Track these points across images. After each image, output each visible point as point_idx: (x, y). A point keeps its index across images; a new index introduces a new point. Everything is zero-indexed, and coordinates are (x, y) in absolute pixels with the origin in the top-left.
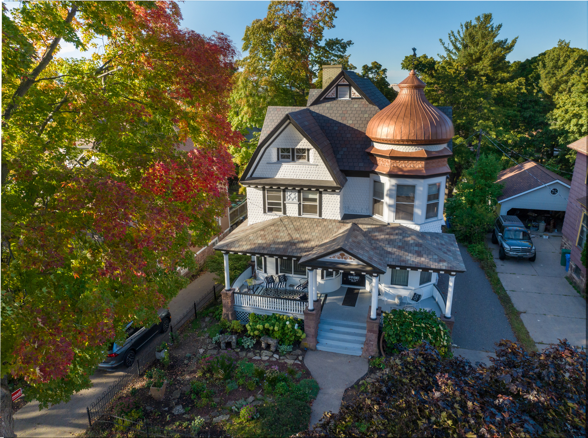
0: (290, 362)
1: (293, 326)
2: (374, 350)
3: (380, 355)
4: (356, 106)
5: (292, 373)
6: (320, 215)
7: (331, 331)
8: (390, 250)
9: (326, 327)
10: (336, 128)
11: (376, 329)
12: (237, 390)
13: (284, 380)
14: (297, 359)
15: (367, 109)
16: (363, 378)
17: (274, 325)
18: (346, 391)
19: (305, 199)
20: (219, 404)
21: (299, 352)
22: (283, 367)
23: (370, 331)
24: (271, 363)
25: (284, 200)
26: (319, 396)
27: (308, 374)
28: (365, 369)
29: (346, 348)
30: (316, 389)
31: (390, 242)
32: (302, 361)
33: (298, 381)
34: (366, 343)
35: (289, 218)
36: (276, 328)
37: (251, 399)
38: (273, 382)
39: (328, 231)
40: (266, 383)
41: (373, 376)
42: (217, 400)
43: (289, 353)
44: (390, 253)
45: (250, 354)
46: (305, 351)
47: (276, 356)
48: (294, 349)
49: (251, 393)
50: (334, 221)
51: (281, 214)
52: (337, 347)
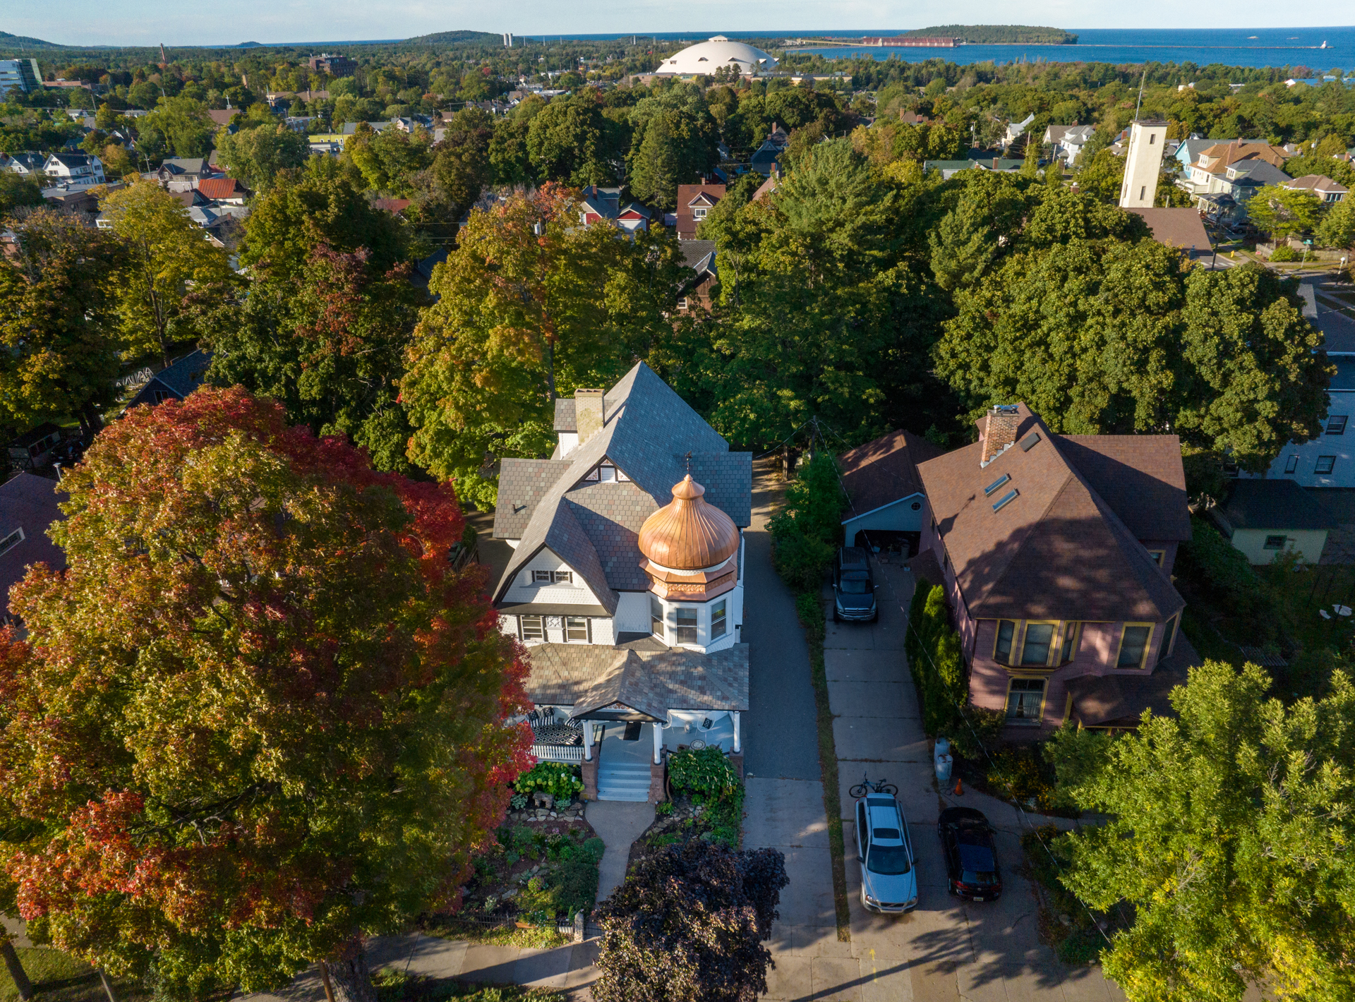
0: (570, 819)
1: (569, 779)
2: (660, 794)
3: (667, 802)
4: (625, 493)
5: (574, 833)
6: (590, 641)
7: (613, 776)
8: (671, 686)
9: (607, 772)
10: (601, 527)
11: (661, 774)
12: (519, 861)
13: (568, 843)
14: (577, 814)
15: (639, 498)
16: (650, 829)
17: (546, 779)
18: (633, 846)
19: (570, 624)
20: (504, 878)
21: (578, 805)
22: (563, 826)
23: (655, 776)
24: (550, 825)
25: (545, 625)
26: (606, 855)
27: (591, 831)
28: (651, 817)
29: (631, 795)
30: (601, 848)
31: (672, 676)
32: (583, 817)
33: (582, 842)
34: (651, 787)
35: (552, 645)
36: (550, 783)
37: (536, 868)
38: (556, 848)
39: (601, 664)
40: (549, 850)
41: (660, 824)
42: (501, 875)
43: (567, 808)
44: (671, 691)
45: (524, 816)
46: (584, 803)
47: (554, 814)
48: (572, 803)
49: (534, 862)
50: (608, 647)
51: (541, 641)
52: (621, 794)
